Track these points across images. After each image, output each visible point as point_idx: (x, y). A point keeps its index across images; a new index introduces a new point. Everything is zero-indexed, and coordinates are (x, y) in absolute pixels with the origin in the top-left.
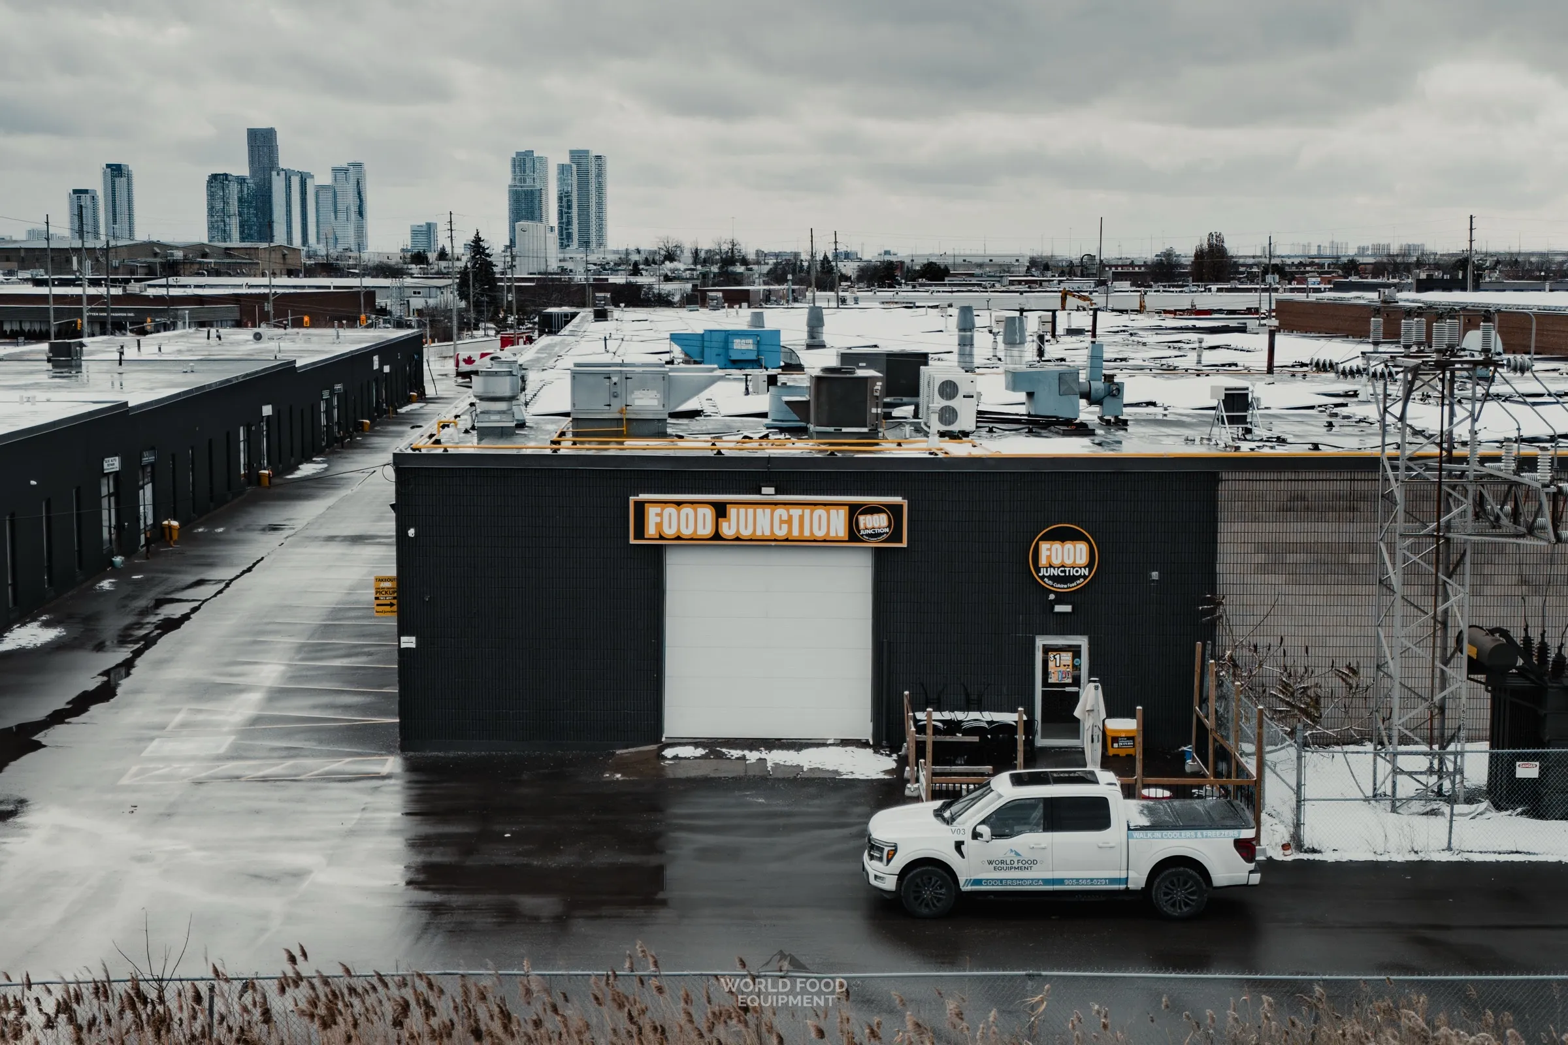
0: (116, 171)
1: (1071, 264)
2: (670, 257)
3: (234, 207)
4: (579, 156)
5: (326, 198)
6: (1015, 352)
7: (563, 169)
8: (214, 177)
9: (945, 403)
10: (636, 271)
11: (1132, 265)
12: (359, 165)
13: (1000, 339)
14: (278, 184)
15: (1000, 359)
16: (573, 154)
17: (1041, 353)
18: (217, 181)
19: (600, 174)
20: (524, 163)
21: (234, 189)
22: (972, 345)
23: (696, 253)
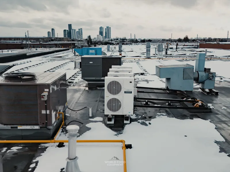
0: (53, 29)
1: (167, 40)
2: (117, 39)
3: (67, 34)
4: (108, 27)
5: (78, 33)
6: (161, 53)
7: (106, 29)
8: (64, 30)
9: (112, 96)
10: (112, 41)
11: (175, 40)
12: (81, 29)
13: (157, 50)
14: (72, 31)
15: (157, 54)
16: (107, 27)
17: (166, 53)
18: (65, 31)
19: (110, 29)
20: (101, 28)
21: (67, 31)
22: (150, 51)
23: (121, 39)
